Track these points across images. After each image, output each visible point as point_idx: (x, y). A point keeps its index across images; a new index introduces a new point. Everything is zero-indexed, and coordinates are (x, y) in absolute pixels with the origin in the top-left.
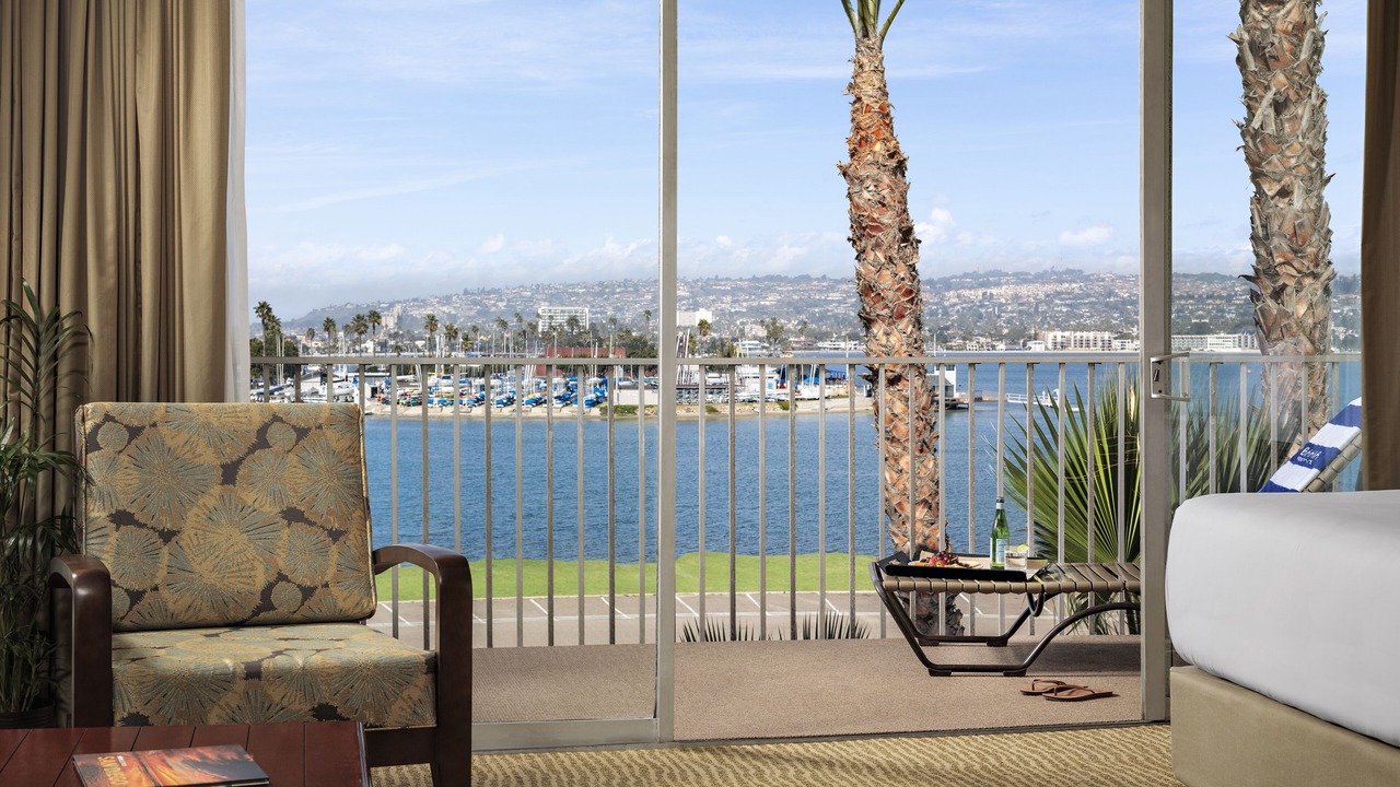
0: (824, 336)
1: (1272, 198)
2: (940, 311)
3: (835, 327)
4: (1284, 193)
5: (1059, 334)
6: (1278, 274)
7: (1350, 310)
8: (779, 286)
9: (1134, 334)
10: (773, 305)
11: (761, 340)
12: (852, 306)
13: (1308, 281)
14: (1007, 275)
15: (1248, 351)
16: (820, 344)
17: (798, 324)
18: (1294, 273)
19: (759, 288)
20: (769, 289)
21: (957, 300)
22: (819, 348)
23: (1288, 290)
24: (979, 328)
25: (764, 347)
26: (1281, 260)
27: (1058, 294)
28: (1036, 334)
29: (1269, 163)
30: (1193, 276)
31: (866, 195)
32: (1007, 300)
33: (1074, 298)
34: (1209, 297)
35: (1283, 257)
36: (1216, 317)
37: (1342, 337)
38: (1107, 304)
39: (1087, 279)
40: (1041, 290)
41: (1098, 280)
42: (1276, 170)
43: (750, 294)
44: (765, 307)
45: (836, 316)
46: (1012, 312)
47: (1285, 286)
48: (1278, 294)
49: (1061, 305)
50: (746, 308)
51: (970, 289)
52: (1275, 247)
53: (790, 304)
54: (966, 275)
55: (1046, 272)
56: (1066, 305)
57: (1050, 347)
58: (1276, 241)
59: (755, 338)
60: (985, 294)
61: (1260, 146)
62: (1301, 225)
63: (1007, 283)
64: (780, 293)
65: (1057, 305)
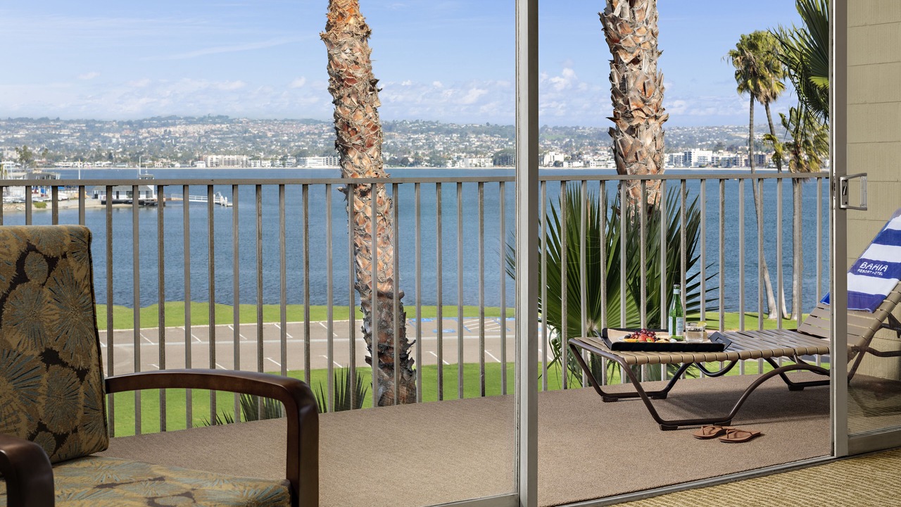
0: (58, 159)
1: (627, 65)
2: (136, 142)
3: (66, 152)
4: (636, 61)
5: (215, 157)
6: (633, 117)
7: (391, 142)
8: (27, 124)
9: (262, 157)
10: (22, 138)
11: (15, 161)
12: (77, 138)
13: (652, 121)
14: (180, 119)
15: (332, 167)
16: (56, 164)
17: (40, 150)
18: (644, 116)
19: (13, 126)
20: (20, 127)
21: (147, 135)
22: (56, 166)
23: (641, 128)
24: (162, 153)
25: (17, 166)
26: (635, 107)
27: (213, 131)
28: (199, 157)
29: (625, 40)
30: (297, 120)
31: (344, 56)
32: (180, 135)
33: (223, 134)
34: (308, 134)
35: (637, 105)
36: (312, 146)
37: (388, 159)
38: (244, 138)
39: (231, 122)
40: (202, 129)
41: (238, 123)
42: (630, 45)
43: (7, 130)
44: (17, 138)
45: (66, 145)
46: (184, 143)
47: (638, 126)
48: (632, 131)
49: (215, 138)
50: (4, 139)
51: (156, 127)
52: (631, 98)
53: (34, 137)
54: (153, 119)
55: (205, 117)
56: (218, 138)
57: (209, 165)
58: (632, 94)
59: (11, 159)
60: (165, 131)
61: (619, 28)
62: (649, 83)
63: (180, 124)
64: (28, 129)
65: (212, 138)
